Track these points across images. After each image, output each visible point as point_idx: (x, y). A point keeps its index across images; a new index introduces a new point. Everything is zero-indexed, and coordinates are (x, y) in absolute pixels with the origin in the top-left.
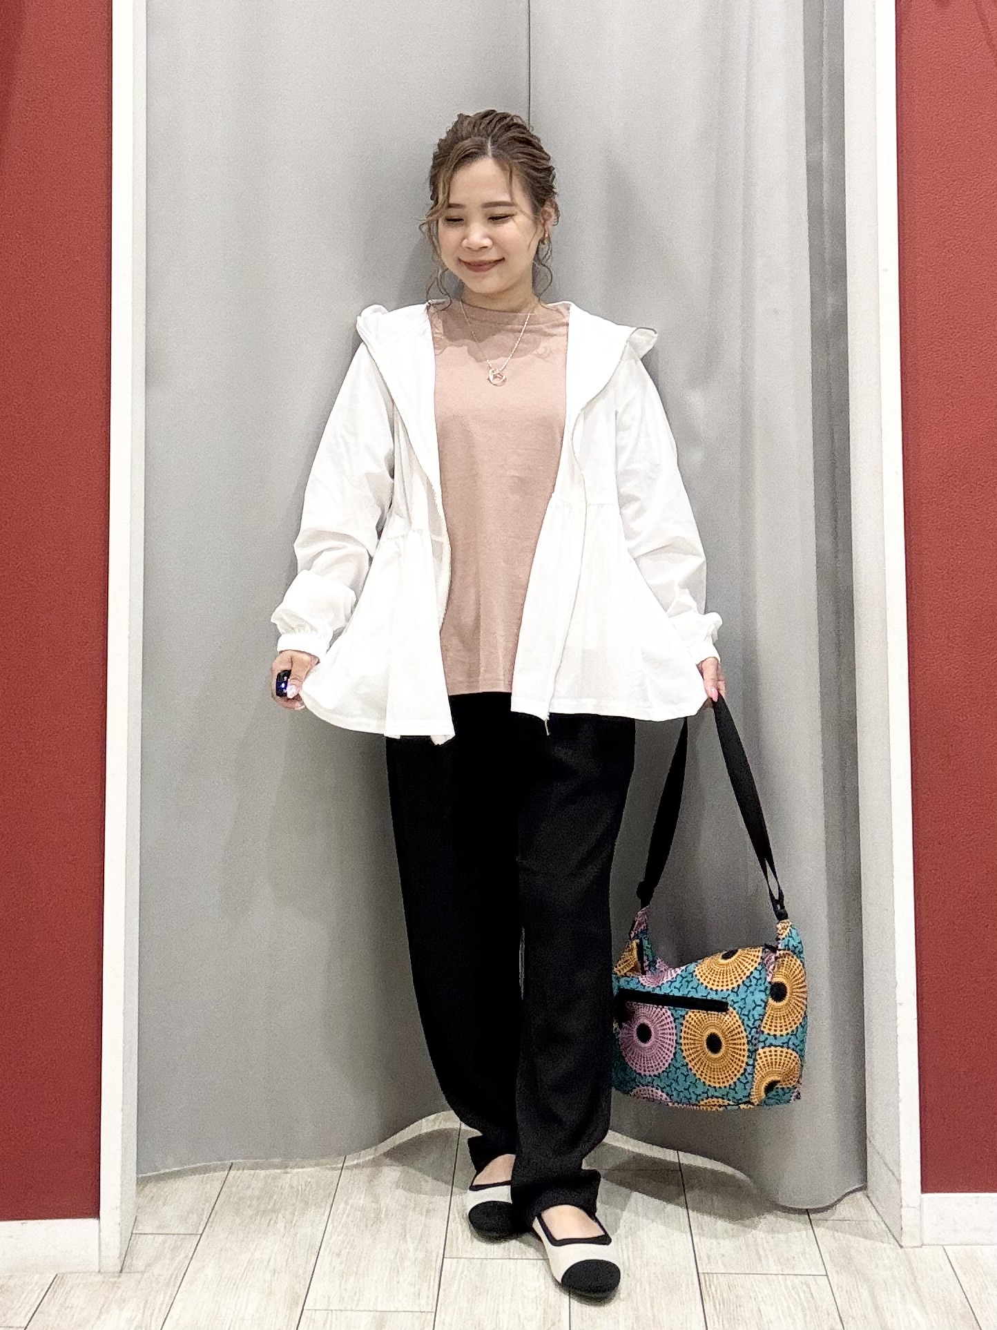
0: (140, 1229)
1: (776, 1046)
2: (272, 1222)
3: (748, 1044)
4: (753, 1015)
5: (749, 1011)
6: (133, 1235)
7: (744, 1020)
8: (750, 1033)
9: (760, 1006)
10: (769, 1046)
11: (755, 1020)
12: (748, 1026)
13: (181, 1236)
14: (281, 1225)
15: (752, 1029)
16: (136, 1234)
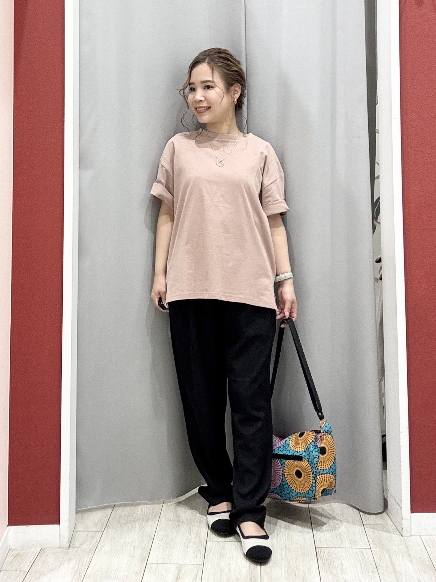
0: (77, 529)
1: (324, 474)
2: (134, 526)
3: (312, 474)
4: (314, 462)
5: (312, 460)
6: (74, 532)
7: (310, 464)
8: (313, 469)
9: (316, 458)
10: (321, 475)
11: (315, 464)
12: (312, 466)
13: (95, 532)
14: (138, 527)
15: (313, 468)
16: (75, 531)
